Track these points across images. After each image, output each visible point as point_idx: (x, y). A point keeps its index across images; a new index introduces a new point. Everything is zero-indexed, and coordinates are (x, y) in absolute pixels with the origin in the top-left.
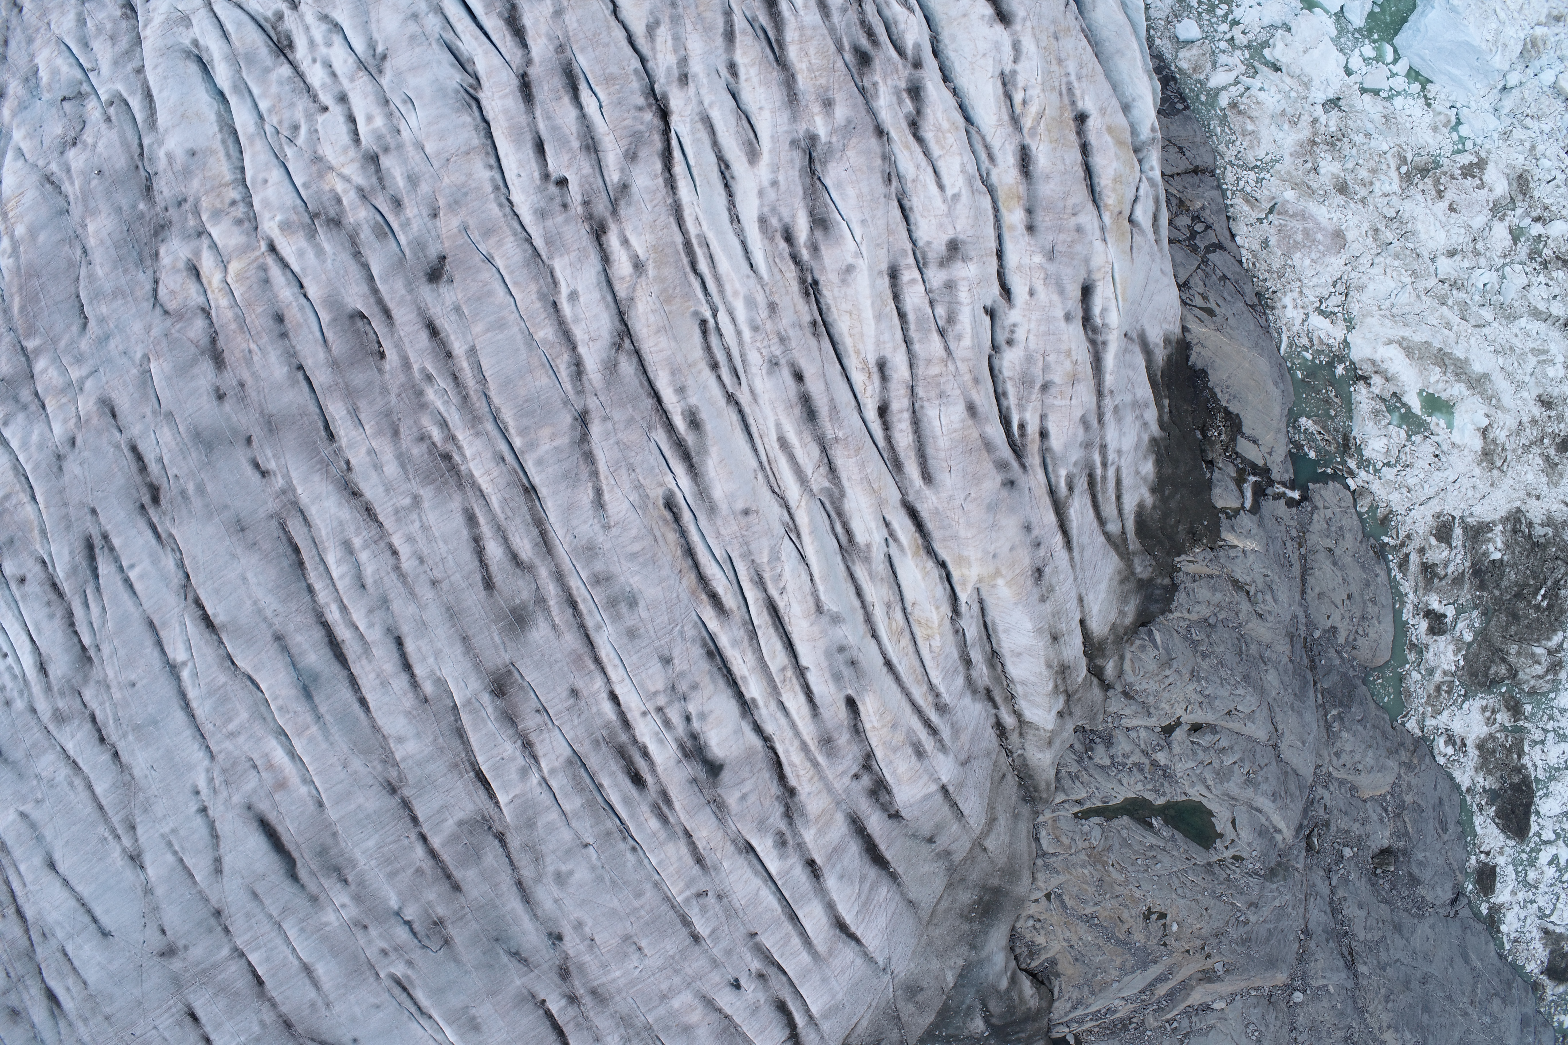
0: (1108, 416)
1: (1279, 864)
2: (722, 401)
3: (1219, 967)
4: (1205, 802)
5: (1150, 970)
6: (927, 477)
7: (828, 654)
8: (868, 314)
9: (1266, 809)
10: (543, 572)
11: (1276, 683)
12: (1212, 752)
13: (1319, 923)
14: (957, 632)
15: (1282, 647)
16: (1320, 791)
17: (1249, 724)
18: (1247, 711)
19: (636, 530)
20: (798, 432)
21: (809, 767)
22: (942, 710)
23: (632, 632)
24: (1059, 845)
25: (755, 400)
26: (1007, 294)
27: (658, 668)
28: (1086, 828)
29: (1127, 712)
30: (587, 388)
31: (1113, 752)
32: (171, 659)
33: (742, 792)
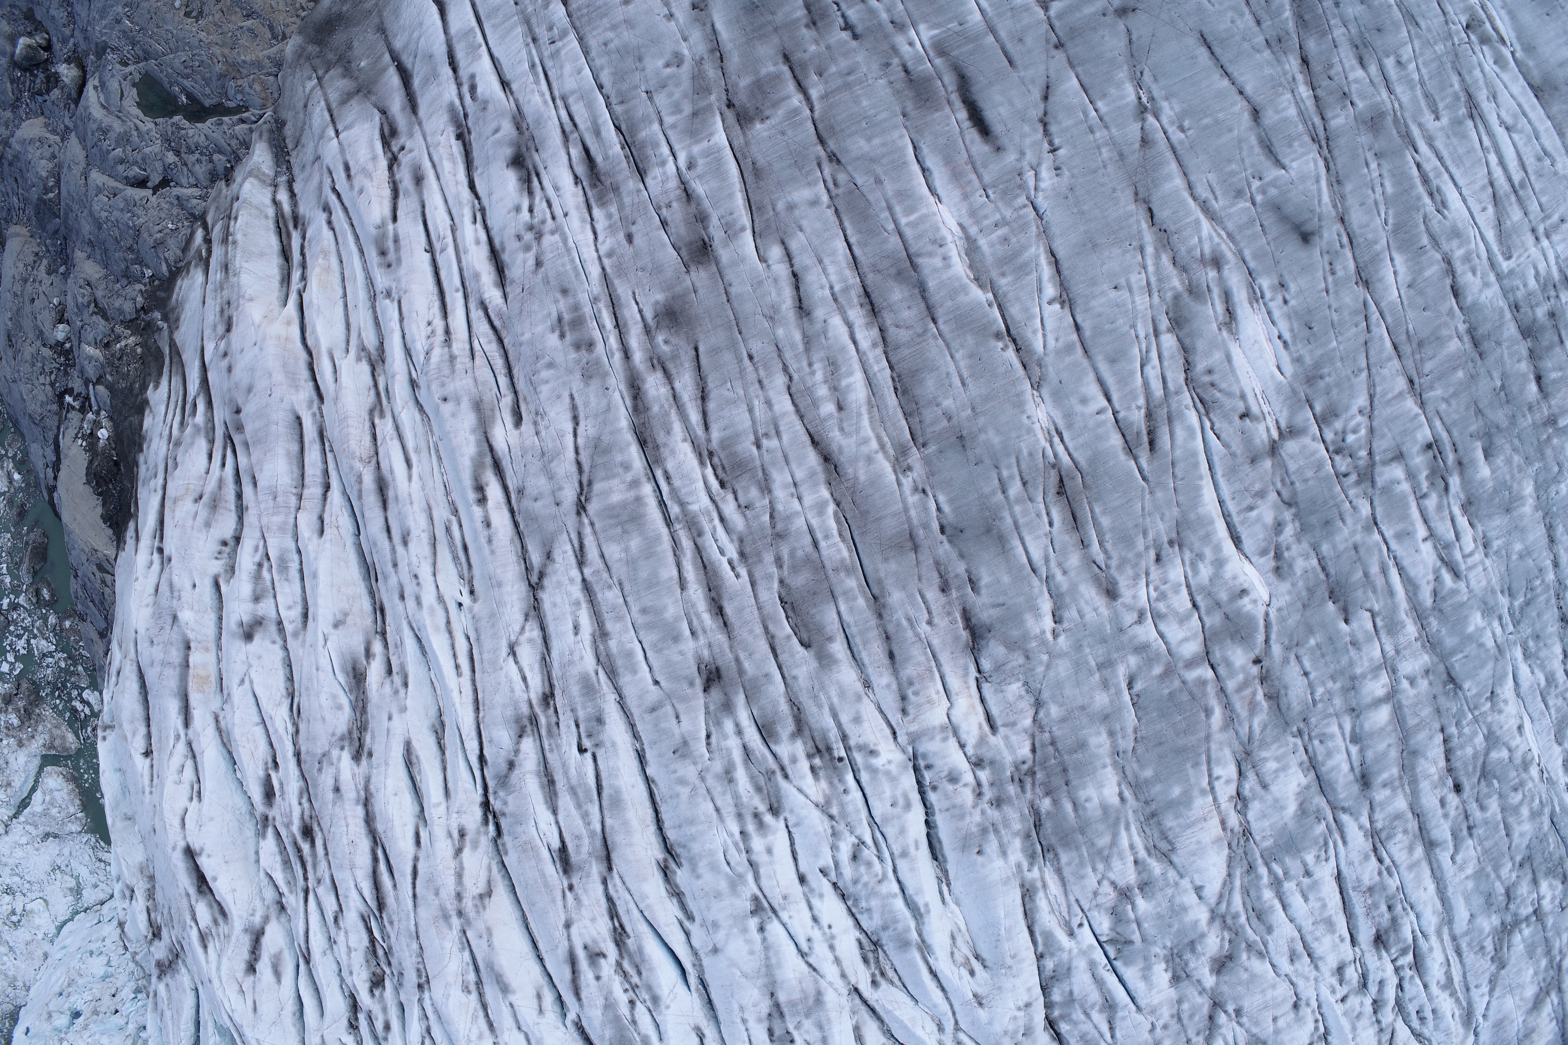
0: (162, 468)
4: (141, 116)
6: (298, 421)
7: (399, 262)
9: (98, 108)
10: (639, 359)
11: (83, 222)
12: (131, 161)
14: (304, 278)
17: (101, 186)
18: (102, 198)
19: (545, 390)
20: (392, 472)
21: (435, 158)
22: (327, 209)
23: (565, 292)
24: (262, 83)
25: (430, 508)
26: (217, 586)
27: (548, 256)
28: (239, 97)
29: (195, 201)
30: (574, 536)
31: (210, 166)
32: (1067, 310)
33: (498, 136)
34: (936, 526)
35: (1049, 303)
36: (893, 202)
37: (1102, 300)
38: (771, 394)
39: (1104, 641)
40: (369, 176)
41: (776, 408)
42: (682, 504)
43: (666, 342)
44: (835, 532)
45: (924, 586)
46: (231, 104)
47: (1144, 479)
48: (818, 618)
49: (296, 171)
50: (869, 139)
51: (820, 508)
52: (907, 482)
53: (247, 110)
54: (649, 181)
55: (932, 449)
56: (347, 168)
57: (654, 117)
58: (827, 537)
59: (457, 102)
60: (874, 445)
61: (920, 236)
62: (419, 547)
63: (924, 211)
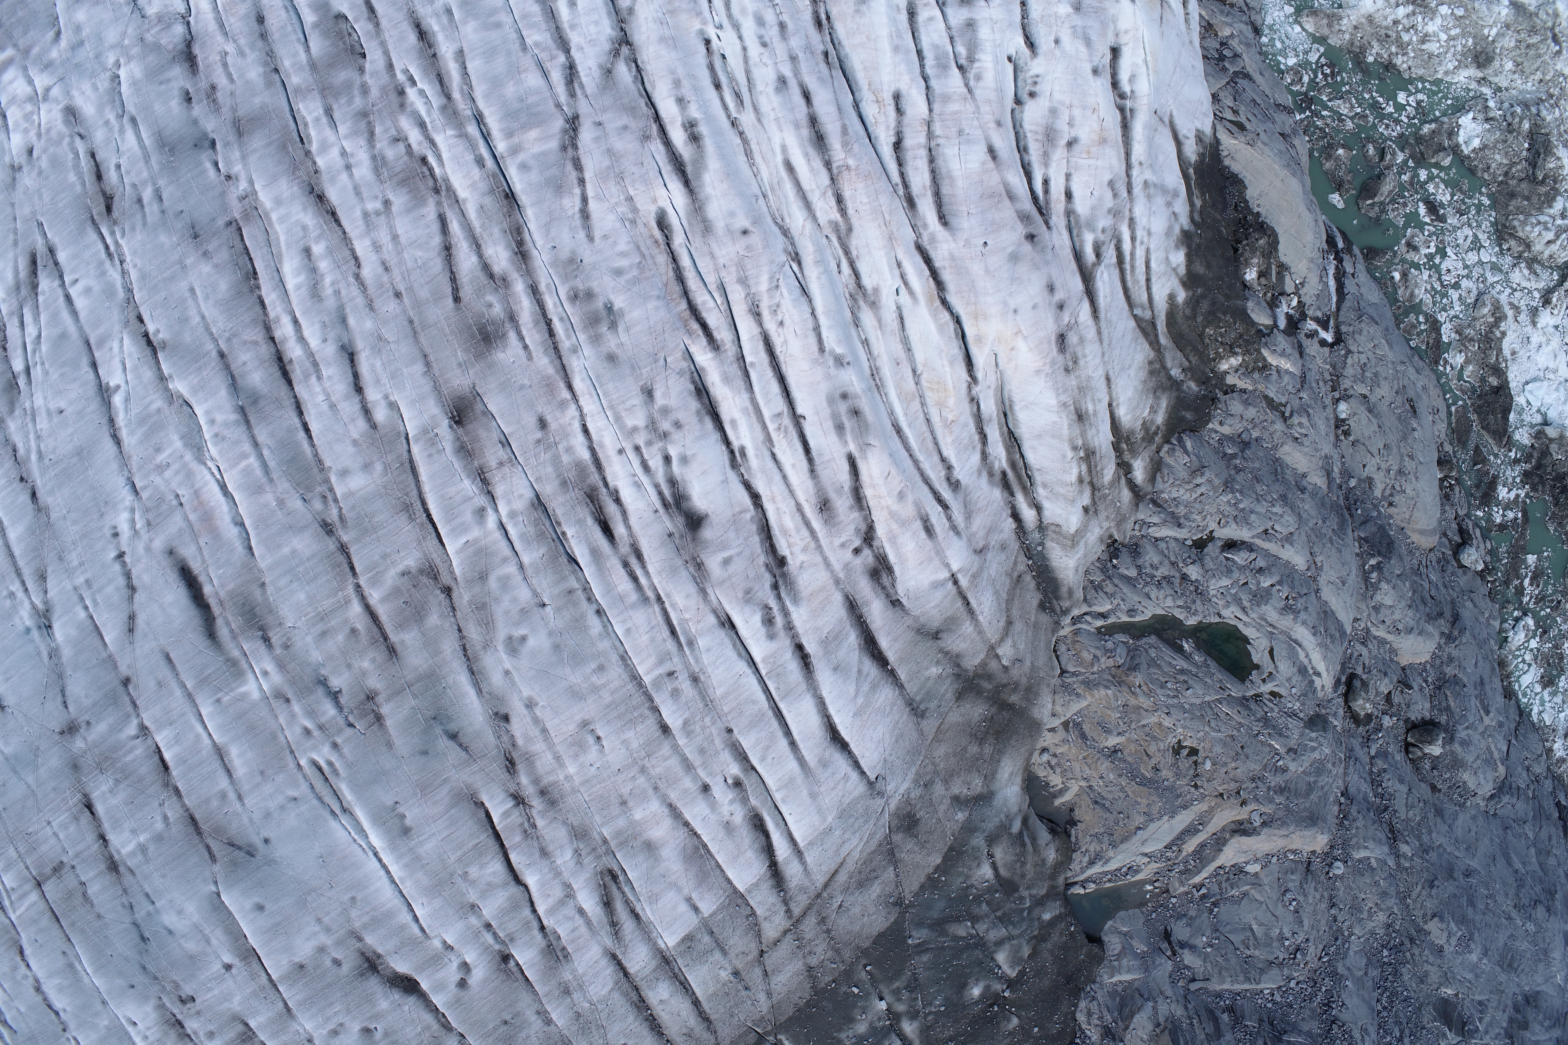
0: (1137, 190)
1: (1318, 715)
2: (726, 124)
3: (1256, 817)
4: (1241, 627)
5: (1178, 818)
6: (943, 219)
7: (831, 400)
8: (886, 46)
9: (1305, 643)
10: (519, 287)
11: (1313, 513)
12: (1247, 572)
13: (1359, 790)
14: (972, 400)
15: (1318, 480)
16: (1359, 647)
17: (1287, 546)
18: (1285, 532)
19: (623, 245)
20: (806, 155)
21: (805, 533)
22: (955, 485)
23: (611, 358)
24: (1080, 662)
25: (759, 120)
26: (1031, 44)
27: (637, 400)
28: (1110, 645)
29: (1155, 519)
30: (579, 92)
31: (1140, 562)
32: (104, 382)
33: (726, 554)
34: (218, 146)
35: (118, 387)
36: (264, 480)
37: (73, 395)
38: (374, 257)
39: (78, 66)
40: (892, 515)
41: (367, 242)
42: (463, 135)
43: (490, 306)
44: (310, 125)
45: (231, 87)
46: (1121, 637)
47: (40, 225)
48: (327, 43)
49: (1014, 545)
50: (294, 552)
51: (324, 147)
52: (243, 185)
53: (1099, 629)
54: (529, 494)
55: (221, 222)
56: (929, 530)
57: (529, 572)
58: (317, 120)
59: (788, 603)
60: (274, 217)
61: (237, 442)
62: (765, 76)
63: (235, 471)
